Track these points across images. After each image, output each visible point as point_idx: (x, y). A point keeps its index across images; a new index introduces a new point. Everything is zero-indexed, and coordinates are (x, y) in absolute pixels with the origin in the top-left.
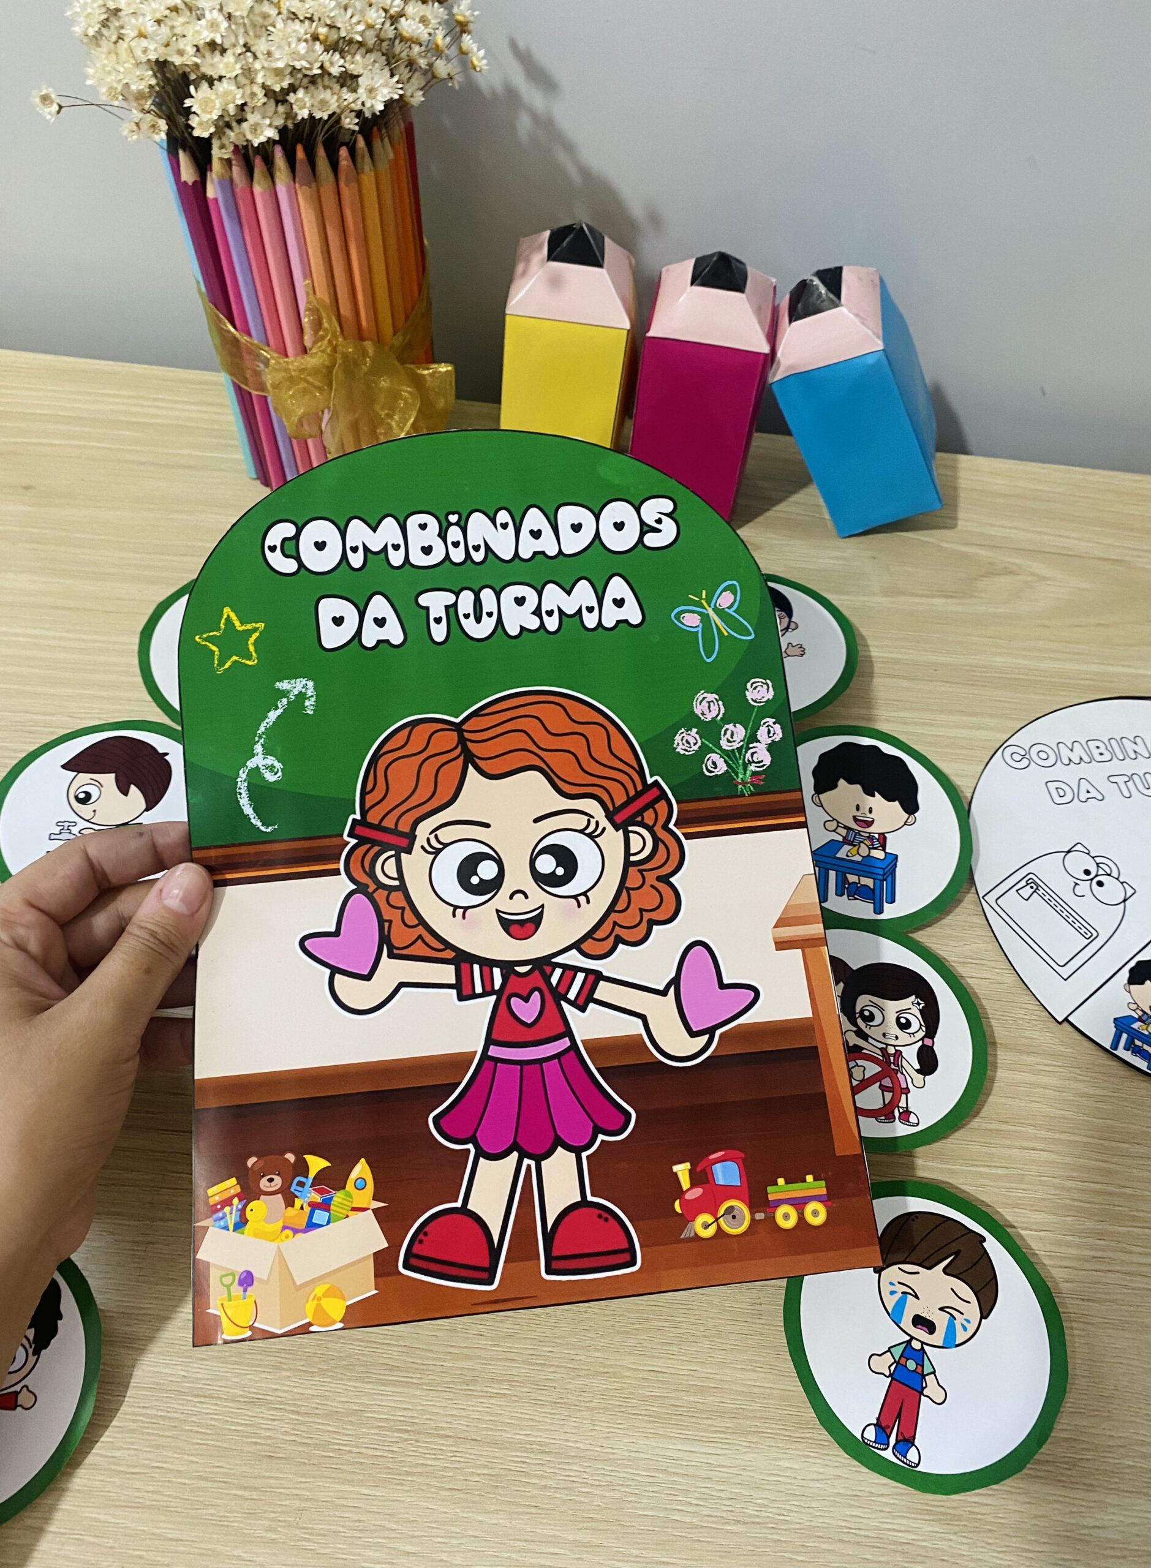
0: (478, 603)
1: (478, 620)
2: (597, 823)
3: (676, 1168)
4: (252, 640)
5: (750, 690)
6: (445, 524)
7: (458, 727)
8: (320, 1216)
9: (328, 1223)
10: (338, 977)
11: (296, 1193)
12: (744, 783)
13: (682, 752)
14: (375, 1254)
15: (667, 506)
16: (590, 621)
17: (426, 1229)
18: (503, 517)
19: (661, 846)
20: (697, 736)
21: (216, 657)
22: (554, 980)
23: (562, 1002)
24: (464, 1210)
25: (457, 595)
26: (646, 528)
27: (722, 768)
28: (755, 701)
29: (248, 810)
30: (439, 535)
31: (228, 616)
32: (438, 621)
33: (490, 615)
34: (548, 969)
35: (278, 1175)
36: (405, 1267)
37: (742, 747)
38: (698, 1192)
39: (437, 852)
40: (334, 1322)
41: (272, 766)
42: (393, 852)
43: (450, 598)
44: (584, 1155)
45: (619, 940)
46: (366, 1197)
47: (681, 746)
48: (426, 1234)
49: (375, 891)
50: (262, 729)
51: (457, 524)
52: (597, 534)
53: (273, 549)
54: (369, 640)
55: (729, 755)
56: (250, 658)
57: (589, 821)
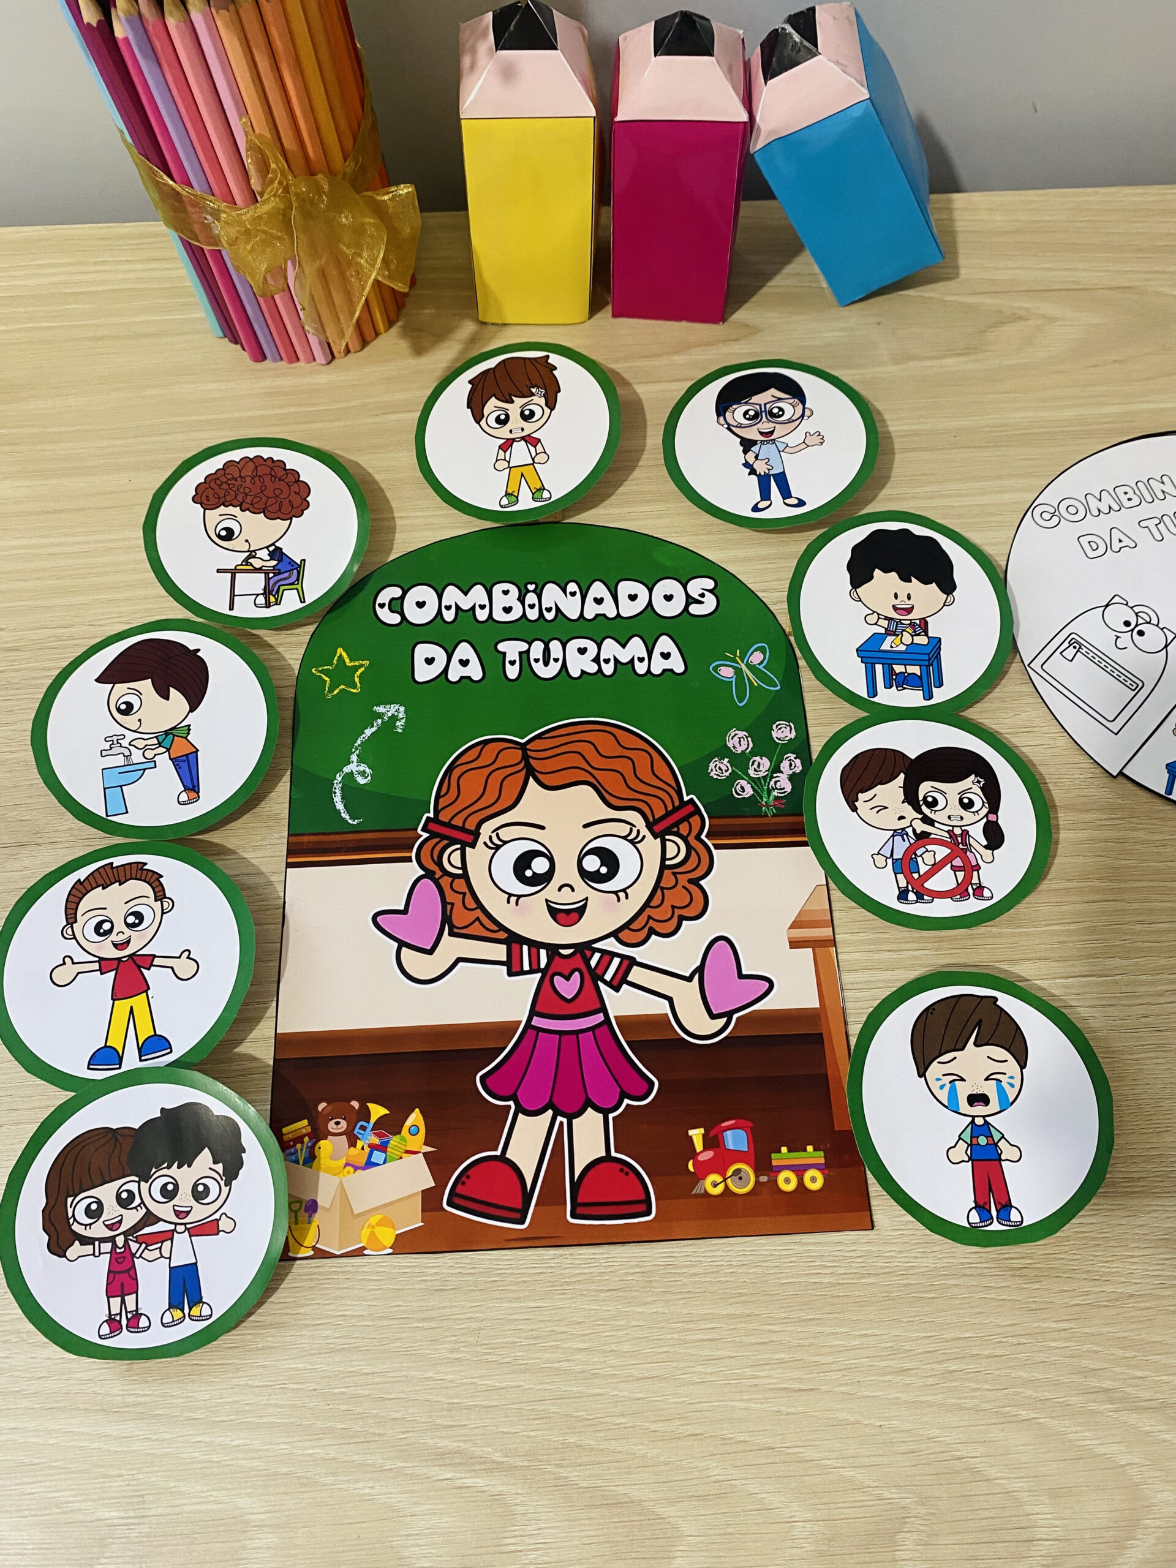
0: (547, 651)
1: (546, 664)
2: (638, 831)
3: (691, 1132)
4: (358, 673)
5: (776, 730)
6: (524, 591)
7: (523, 747)
8: (378, 1156)
9: (385, 1162)
10: (404, 949)
11: (359, 1135)
12: (767, 805)
13: (715, 777)
14: (423, 1191)
15: (710, 584)
16: (641, 668)
17: (469, 1173)
18: (572, 587)
19: (693, 852)
20: (728, 765)
21: (327, 685)
22: (593, 962)
23: (599, 983)
24: (503, 1158)
25: (530, 644)
26: (690, 600)
27: (749, 792)
28: (779, 739)
29: (340, 806)
30: (519, 599)
31: (341, 655)
32: (512, 663)
33: (556, 660)
34: (588, 953)
35: (344, 1119)
36: (448, 1204)
37: (767, 775)
38: (709, 1154)
39: (498, 848)
40: (385, 1248)
41: (364, 772)
42: (459, 846)
43: (524, 646)
44: (611, 1116)
45: (652, 932)
46: (418, 1142)
47: (714, 772)
48: (468, 1177)
49: (441, 877)
50: (359, 742)
51: (534, 591)
52: (650, 603)
53: (382, 606)
54: (454, 675)
55: (755, 782)
56: (355, 687)
57: (631, 830)
